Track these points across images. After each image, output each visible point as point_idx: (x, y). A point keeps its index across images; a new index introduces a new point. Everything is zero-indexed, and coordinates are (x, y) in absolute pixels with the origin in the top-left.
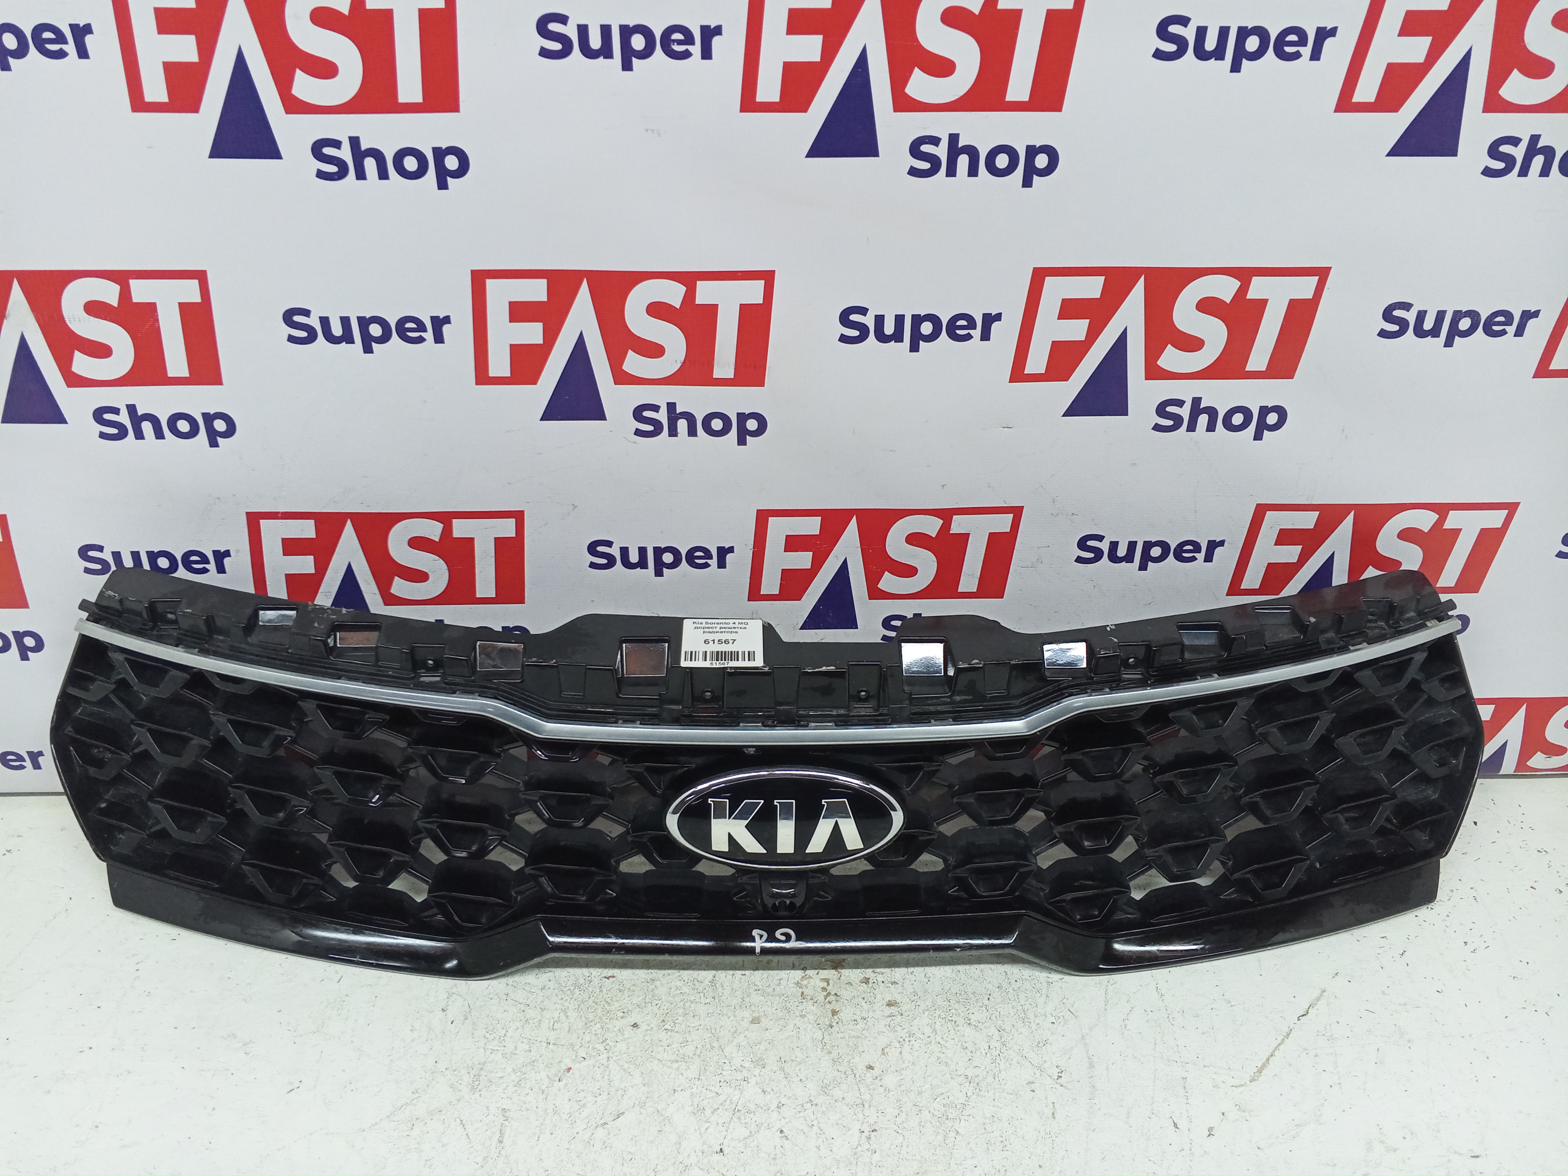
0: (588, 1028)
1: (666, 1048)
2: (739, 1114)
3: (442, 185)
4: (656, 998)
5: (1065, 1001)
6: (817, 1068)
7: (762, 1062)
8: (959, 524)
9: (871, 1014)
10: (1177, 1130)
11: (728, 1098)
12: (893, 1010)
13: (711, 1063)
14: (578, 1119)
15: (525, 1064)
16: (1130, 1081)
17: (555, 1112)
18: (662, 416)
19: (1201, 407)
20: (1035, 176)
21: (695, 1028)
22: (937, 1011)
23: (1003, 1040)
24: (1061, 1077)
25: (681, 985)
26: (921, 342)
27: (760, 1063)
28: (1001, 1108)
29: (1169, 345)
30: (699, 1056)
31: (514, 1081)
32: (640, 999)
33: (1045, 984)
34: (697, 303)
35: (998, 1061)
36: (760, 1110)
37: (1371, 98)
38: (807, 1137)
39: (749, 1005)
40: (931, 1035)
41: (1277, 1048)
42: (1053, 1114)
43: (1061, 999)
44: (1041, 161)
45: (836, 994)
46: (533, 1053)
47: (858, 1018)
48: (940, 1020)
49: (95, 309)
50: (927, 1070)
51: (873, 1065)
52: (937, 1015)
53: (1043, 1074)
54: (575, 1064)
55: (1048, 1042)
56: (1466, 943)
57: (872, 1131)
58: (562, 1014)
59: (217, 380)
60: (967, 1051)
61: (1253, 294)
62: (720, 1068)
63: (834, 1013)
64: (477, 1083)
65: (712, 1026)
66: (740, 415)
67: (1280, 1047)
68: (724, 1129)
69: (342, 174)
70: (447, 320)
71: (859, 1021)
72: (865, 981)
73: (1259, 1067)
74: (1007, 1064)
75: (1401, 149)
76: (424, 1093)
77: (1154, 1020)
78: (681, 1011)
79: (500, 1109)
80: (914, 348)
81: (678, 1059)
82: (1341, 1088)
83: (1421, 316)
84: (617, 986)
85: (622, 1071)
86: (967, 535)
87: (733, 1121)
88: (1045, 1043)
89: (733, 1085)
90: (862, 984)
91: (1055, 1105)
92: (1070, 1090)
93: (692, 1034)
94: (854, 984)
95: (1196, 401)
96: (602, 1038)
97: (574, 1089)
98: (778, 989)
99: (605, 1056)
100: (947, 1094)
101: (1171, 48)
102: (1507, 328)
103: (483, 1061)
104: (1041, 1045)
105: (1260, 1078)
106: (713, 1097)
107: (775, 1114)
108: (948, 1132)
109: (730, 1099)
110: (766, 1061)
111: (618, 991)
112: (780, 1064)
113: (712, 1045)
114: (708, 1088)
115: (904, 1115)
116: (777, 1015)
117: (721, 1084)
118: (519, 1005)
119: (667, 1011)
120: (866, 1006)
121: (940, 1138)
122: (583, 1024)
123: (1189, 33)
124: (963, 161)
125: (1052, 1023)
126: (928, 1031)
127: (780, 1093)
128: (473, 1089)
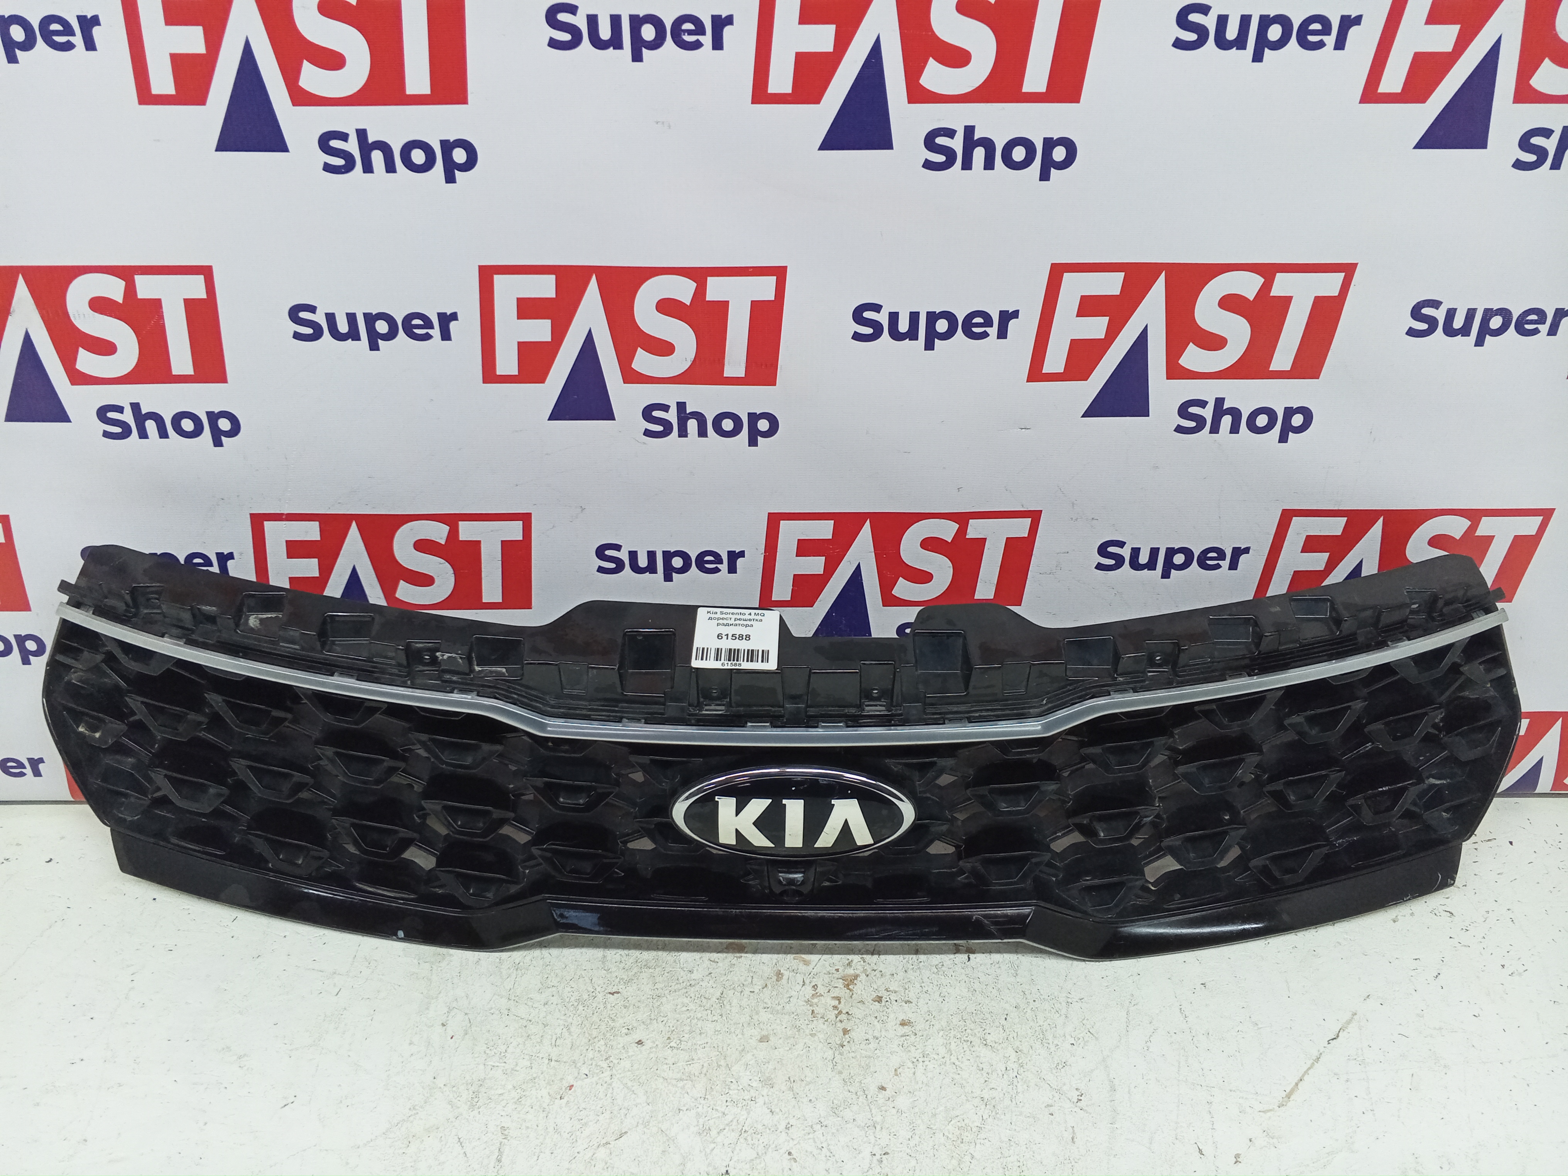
0: (591, 1044)
1: (672, 1066)
2: (746, 1135)
3: (450, 178)
4: (662, 1015)
5: (1084, 1022)
6: (827, 1089)
7: (770, 1082)
8: (975, 529)
9: (883, 1033)
10: (1202, 1156)
11: (735, 1118)
12: (906, 1029)
13: (718, 1082)
14: (580, 1138)
15: (526, 1081)
16: (1153, 1106)
17: (556, 1131)
18: (672, 416)
19: (1224, 408)
20: (1052, 169)
21: (701, 1046)
22: (952, 1031)
23: (1020, 1061)
24: (1081, 1100)
25: (688, 1002)
26: (936, 340)
27: (768, 1083)
28: (1019, 1132)
29: (1191, 344)
30: (706, 1075)
31: (513, 1098)
32: (645, 1016)
33: (1064, 1004)
34: (707, 299)
35: (1015, 1083)
36: (768, 1131)
37: (1397, 88)
38: (816, 1159)
39: (758, 1022)
40: (946, 1055)
41: (1306, 1072)
42: (1073, 1139)
43: (1081, 1020)
44: (1059, 154)
45: (847, 1013)
46: (534, 1070)
47: (870, 1037)
48: (955, 1040)
49: (100, 305)
50: (941, 1091)
51: (885, 1086)
52: (951, 1035)
53: (1062, 1097)
54: (577, 1082)
55: (1068, 1063)
56: (1503, 966)
57: (884, 1154)
58: (565, 1030)
59: (222, 378)
60: (983, 1072)
61: (1277, 291)
62: (727, 1087)
63: (845, 1032)
64: (476, 1100)
65: (720, 1044)
66: (750, 415)
67: (1310, 1072)
68: (730, 1150)
69: (349, 166)
70: (454, 316)
71: (871, 1040)
72: (878, 1000)
73: (1287, 1091)
74: (1025, 1086)
75: (1428, 141)
76: (421, 1110)
77: (1178, 1042)
78: (687, 1028)
79: (499, 1127)
80: (929, 346)
81: (684, 1077)
82: (1374, 1114)
83: (1451, 314)
84: (622, 1002)
85: (625, 1089)
86: (984, 540)
87: (741, 1142)
88: (1064, 1065)
89: (740, 1105)
90: (874, 1003)
91: (1075, 1129)
92: (1090, 1114)
93: (699, 1052)
94: (866, 1003)
95: (1220, 402)
96: (605, 1055)
97: (576, 1107)
98: (787, 1007)
99: (608, 1073)
100: (962, 1117)
101: (1191, 37)
102: (1540, 327)
103: (483, 1078)
104: (1060, 1066)
105: (1289, 1104)
106: (719, 1117)
107: (784, 1134)
108: (963, 1156)
109: (736, 1119)
110: (774, 1080)
111: (622, 1008)
112: (789, 1083)
113: (719, 1063)
114: (714, 1108)
115: (917, 1137)
116: (786, 1033)
117: (728, 1104)
118: (521, 1020)
119: (673, 1029)
120: (878, 1026)
121: (955, 1162)
122: (587, 1040)
123: (1210, 22)
124: (979, 154)
125: (1071, 1044)
126: (942, 1051)
127: (789, 1114)
128: (472, 1107)
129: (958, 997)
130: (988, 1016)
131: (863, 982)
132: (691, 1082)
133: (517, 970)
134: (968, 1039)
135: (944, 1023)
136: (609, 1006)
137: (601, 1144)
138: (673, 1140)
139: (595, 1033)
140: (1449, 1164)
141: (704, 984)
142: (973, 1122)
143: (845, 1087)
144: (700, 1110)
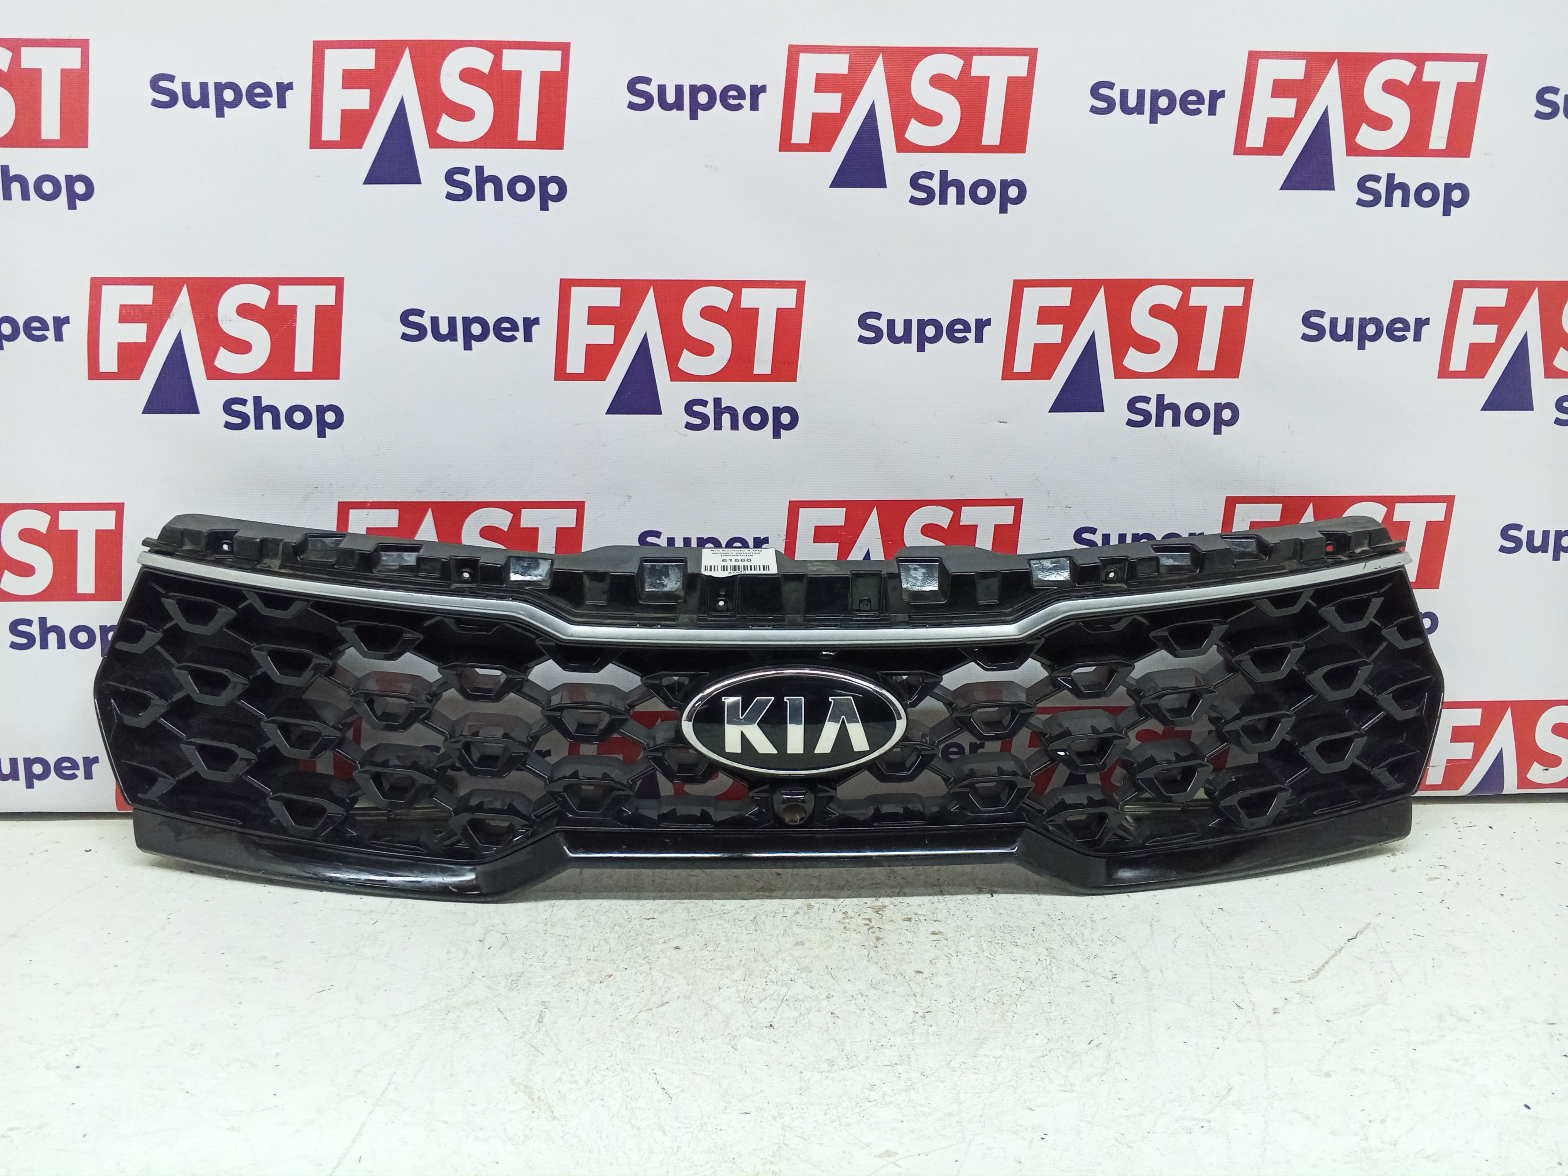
129: (986, 918)
130: (1015, 928)
131: (892, 909)
132: (729, 971)
133: (553, 907)
134: (999, 942)
135: (973, 932)
136: (645, 927)
137: (644, 1009)
138: (716, 1007)
139: (632, 943)
140: (1482, 1010)
141: (737, 912)
142: (1012, 992)
143: (883, 972)
144: (740, 987)
